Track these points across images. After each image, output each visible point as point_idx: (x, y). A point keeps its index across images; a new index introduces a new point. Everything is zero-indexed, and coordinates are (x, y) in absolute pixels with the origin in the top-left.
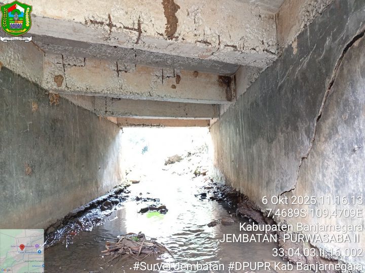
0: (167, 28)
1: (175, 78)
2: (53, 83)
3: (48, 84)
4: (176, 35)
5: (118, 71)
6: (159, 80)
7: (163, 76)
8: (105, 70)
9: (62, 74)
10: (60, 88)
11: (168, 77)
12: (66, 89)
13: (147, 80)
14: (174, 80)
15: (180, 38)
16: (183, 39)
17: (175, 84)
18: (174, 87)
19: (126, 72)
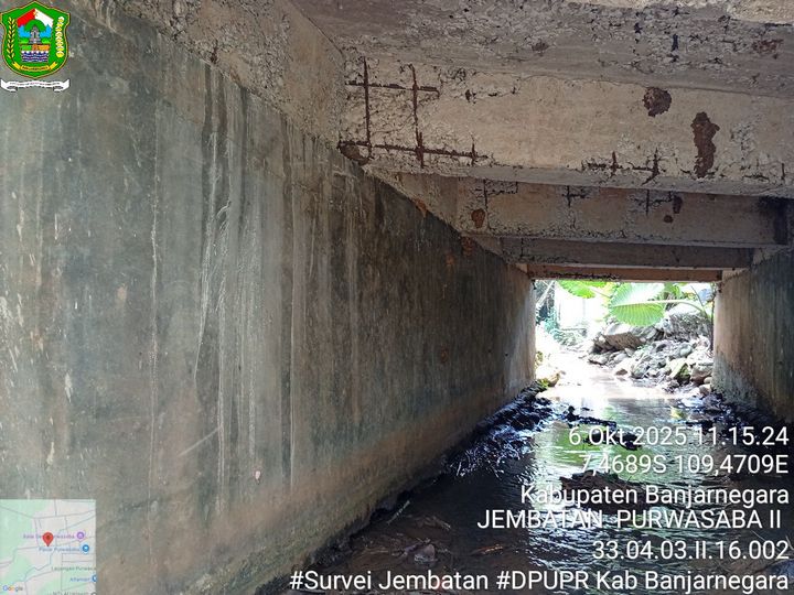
0: (698, 162)
1: (671, 203)
2: (469, 222)
3: (464, 225)
4: (712, 170)
5: (569, 196)
6: (641, 209)
7: (648, 199)
8: (548, 197)
9: (483, 207)
10: (479, 230)
11: (657, 201)
12: (488, 231)
13: (619, 208)
14: (670, 206)
15: (717, 175)
16: (722, 176)
17: (671, 213)
18: (669, 219)
19: (583, 197)
